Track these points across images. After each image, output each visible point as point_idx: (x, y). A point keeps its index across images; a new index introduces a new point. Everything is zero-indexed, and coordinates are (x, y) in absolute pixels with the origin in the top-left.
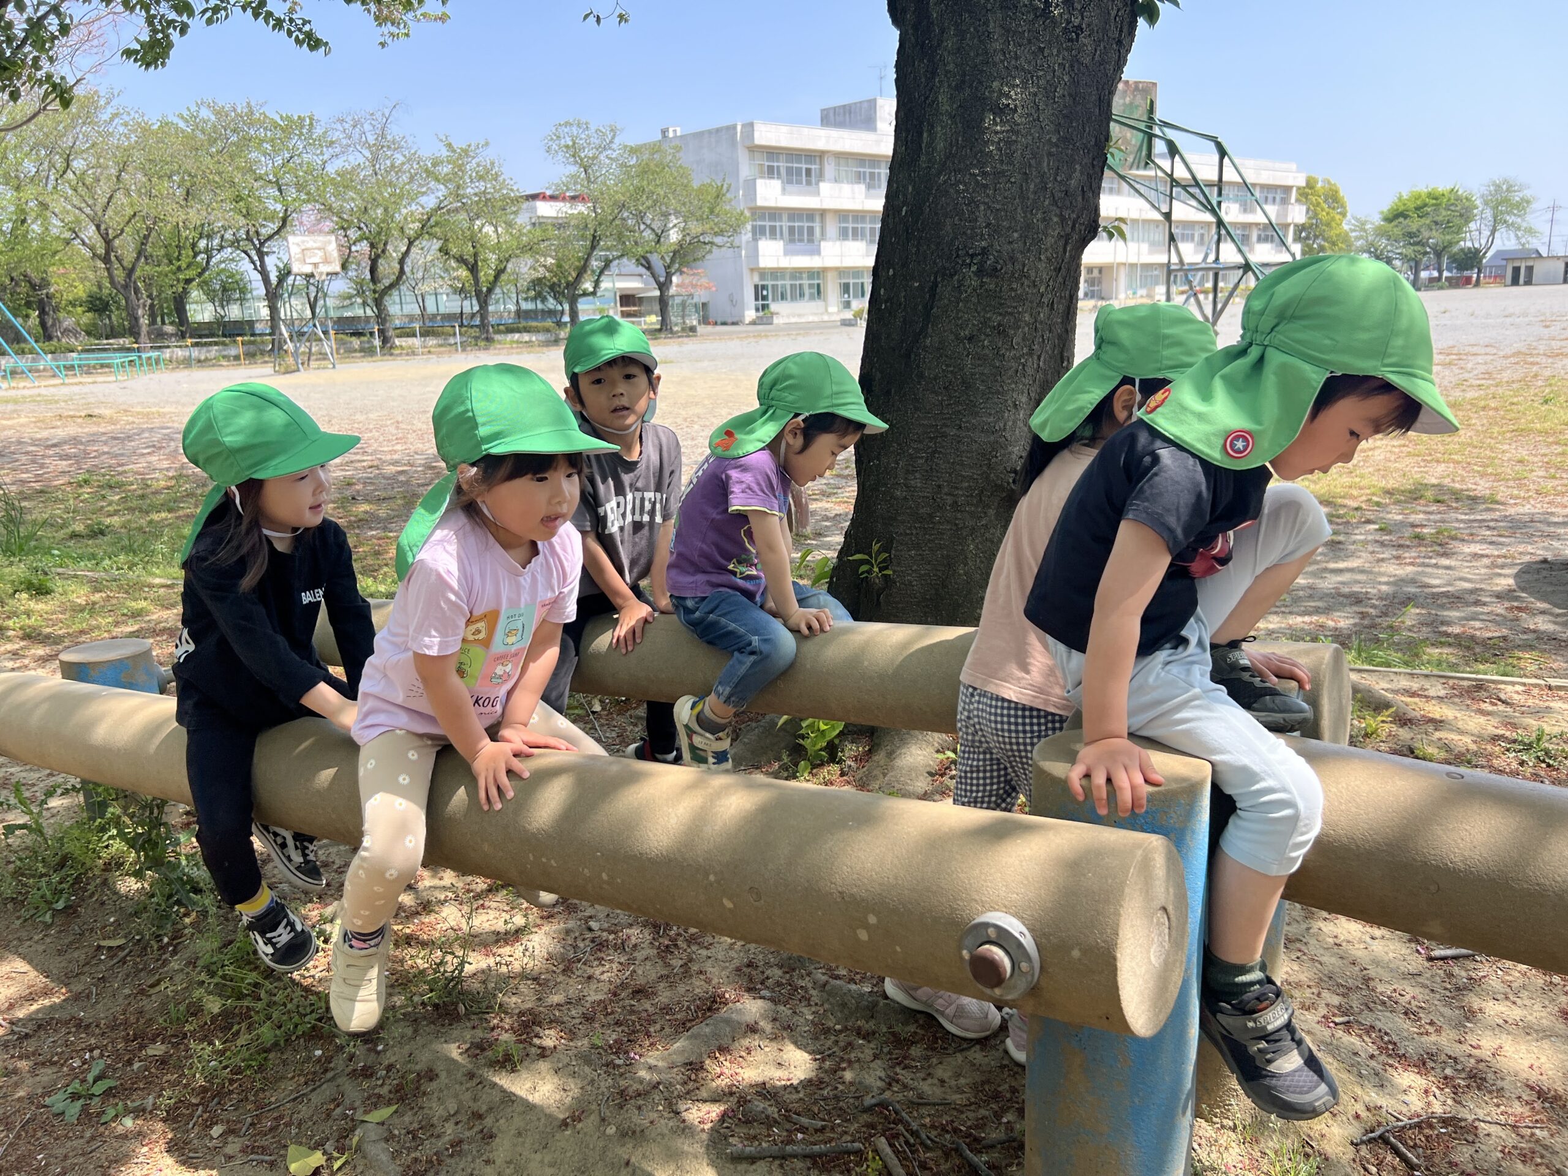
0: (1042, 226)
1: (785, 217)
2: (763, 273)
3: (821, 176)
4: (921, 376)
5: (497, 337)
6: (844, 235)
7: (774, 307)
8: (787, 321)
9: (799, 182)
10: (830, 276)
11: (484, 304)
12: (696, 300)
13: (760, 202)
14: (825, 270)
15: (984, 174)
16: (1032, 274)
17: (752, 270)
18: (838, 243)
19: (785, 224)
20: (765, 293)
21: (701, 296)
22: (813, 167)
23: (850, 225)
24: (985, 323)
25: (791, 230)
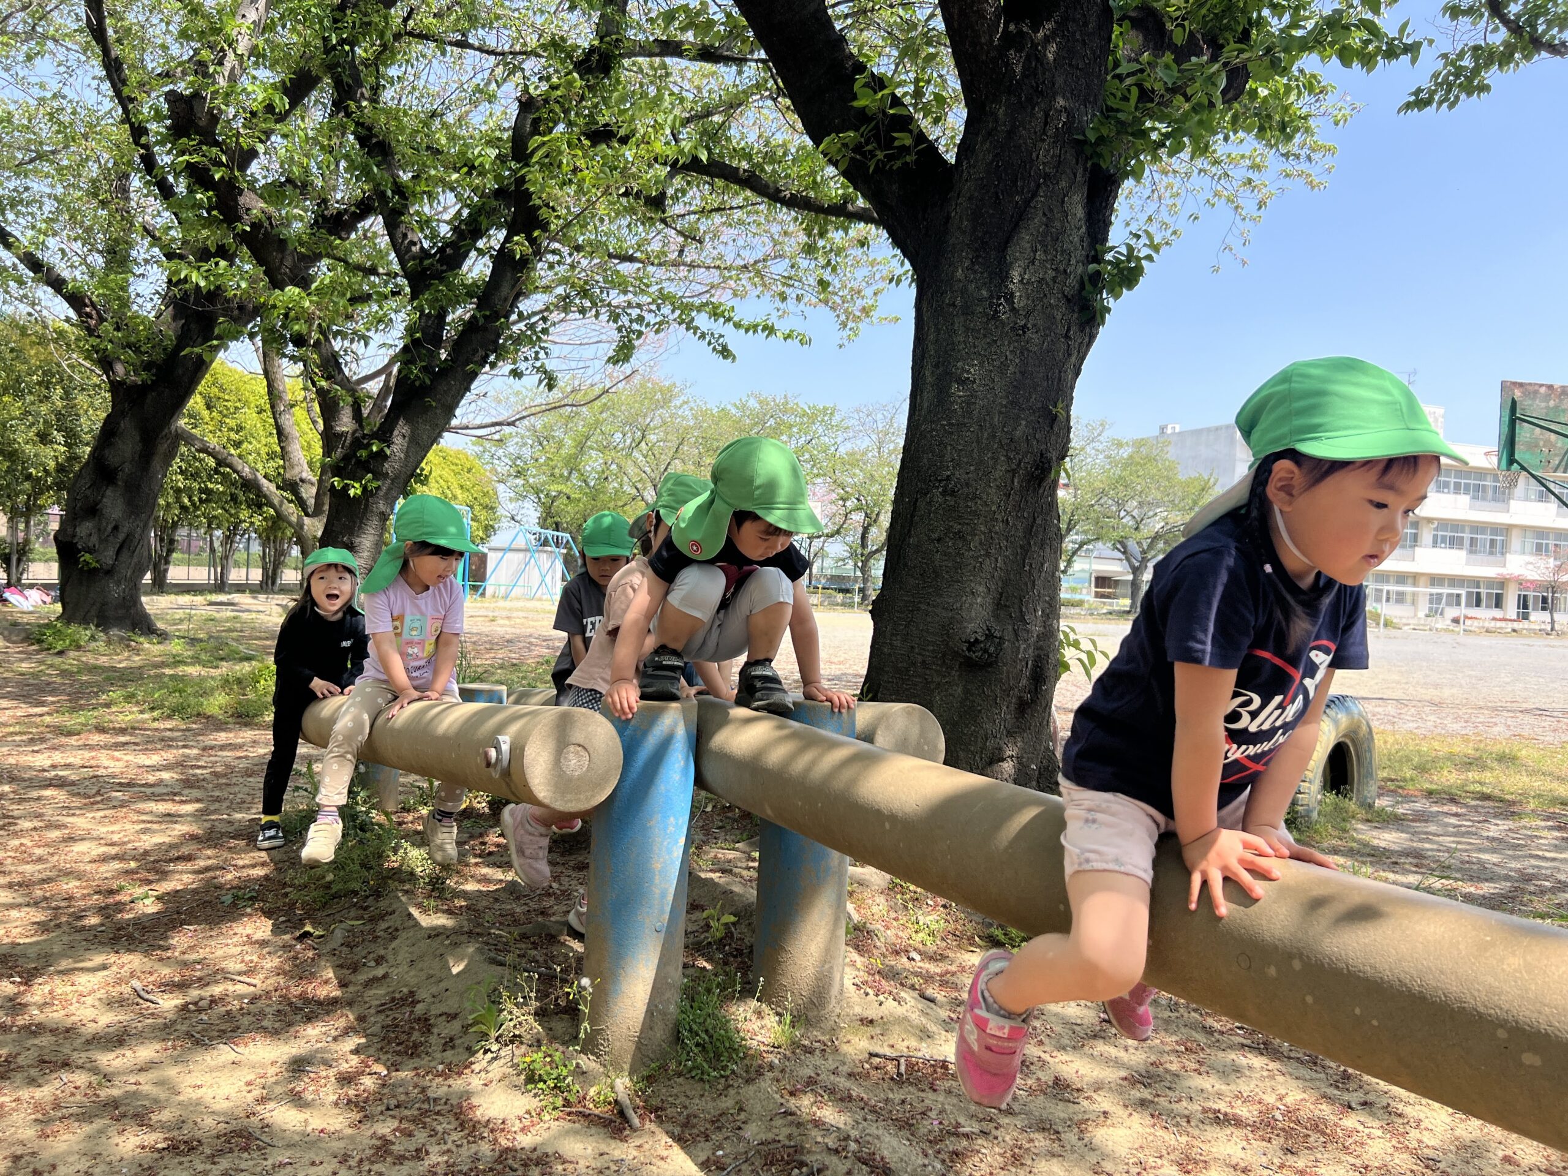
0: (991, 463)
4: (906, 565)
15: (950, 424)
16: (984, 496)
24: (949, 529)
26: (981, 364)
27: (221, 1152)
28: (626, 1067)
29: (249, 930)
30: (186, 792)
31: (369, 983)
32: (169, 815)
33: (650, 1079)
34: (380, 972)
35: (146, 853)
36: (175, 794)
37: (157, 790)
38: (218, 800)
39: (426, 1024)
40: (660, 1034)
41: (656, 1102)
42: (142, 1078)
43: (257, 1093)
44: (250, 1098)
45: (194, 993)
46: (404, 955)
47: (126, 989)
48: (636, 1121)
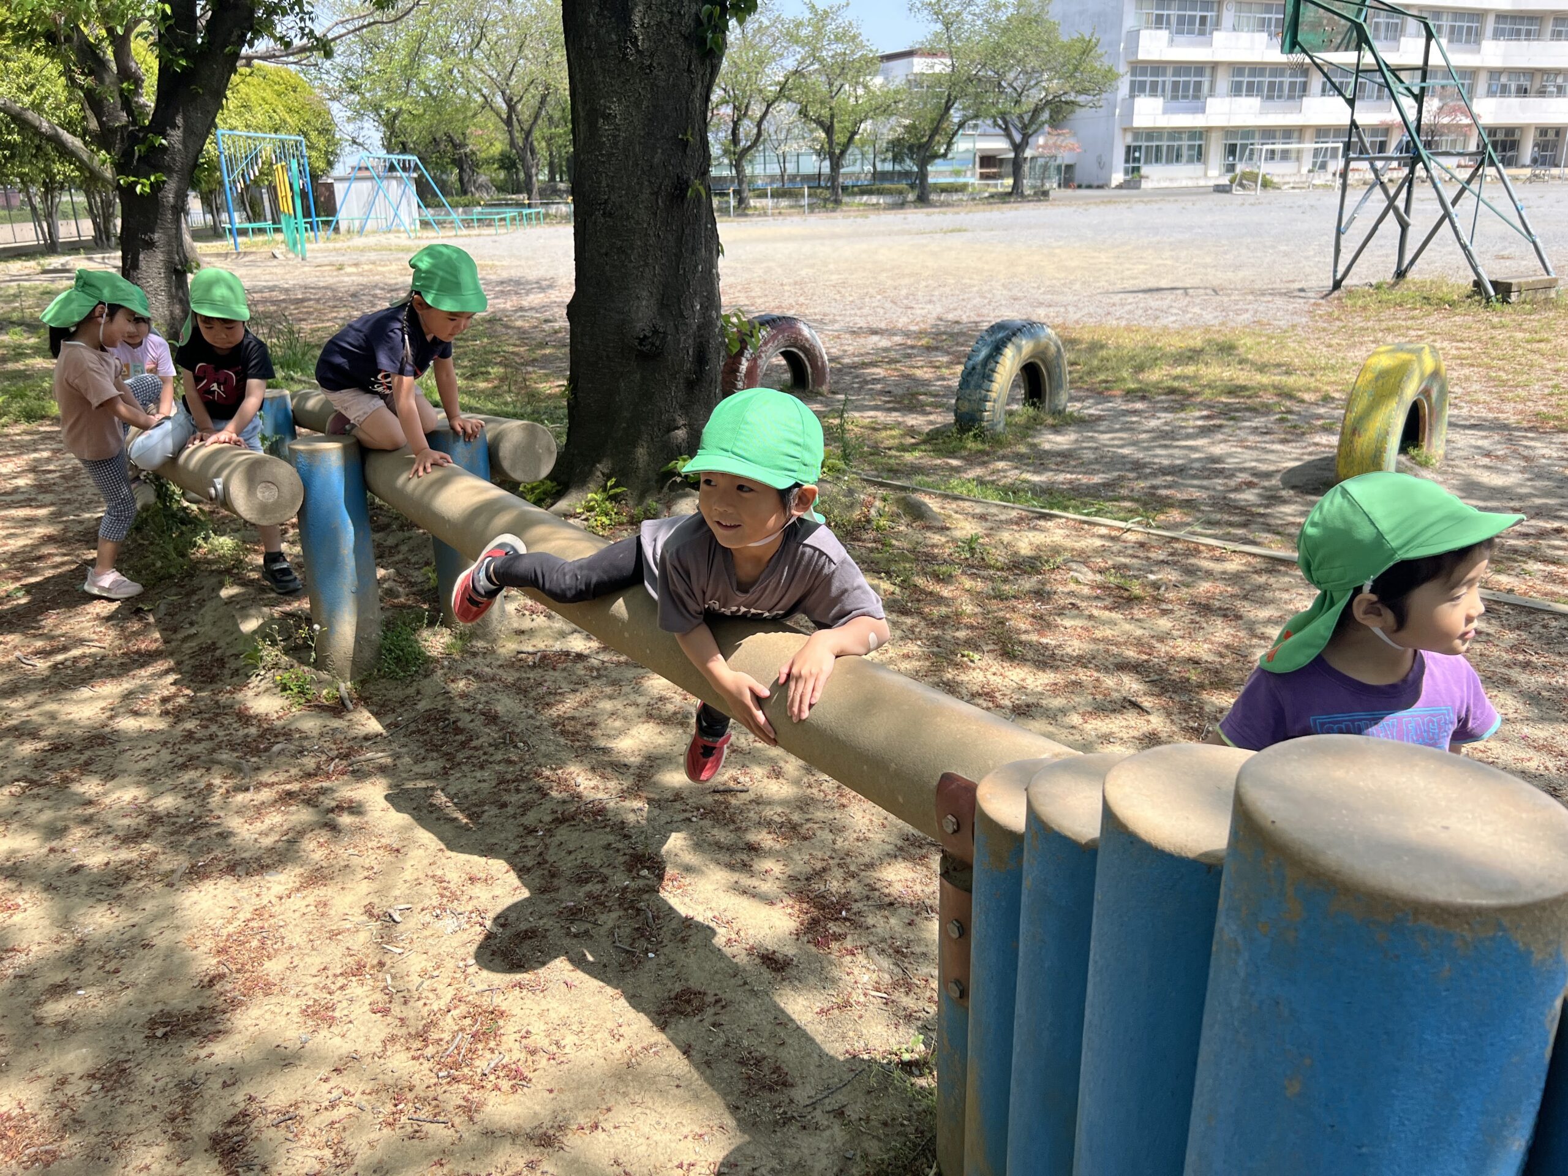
0: (637, 187)
1: (1170, 71)
2: (1137, 133)
3: (1217, 25)
5: (846, 199)
6: (1237, 90)
7: (1145, 170)
8: (1156, 185)
9: (1191, 32)
10: (1214, 136)
11: (836, 166)
12: (1059, 161)
13: (1141, 56)
14: (1209, 130)
15: (602, 155)
16: (636, 216)
17: (1125, 130)
18: (1228, 99)
19: (1169, 79)
20: (1137, 154)
21: (1065, 158)
22: (1209, 14)
23: (1246, 79)
25: (1176, 85)
26: (619, 100)
27: (86, 748)
28: (348, 676)
29: (98, 610)
30: (40, 497)
31: (185, 639)
32: (27, 520)
33: (363, 682)
34: (193, 631)
35: (14, 554)
36: (31, 500)
37: (15, 497)
38: (68, 502)
39: (221, 662)
40: (368, 654)
41: (367, 694)
42: (31, 712)
43: (108, 714)
44: (104, 716)
45: (60, 657)
46: (209, 618)
47: (11, 658)
48: (351, 706)
